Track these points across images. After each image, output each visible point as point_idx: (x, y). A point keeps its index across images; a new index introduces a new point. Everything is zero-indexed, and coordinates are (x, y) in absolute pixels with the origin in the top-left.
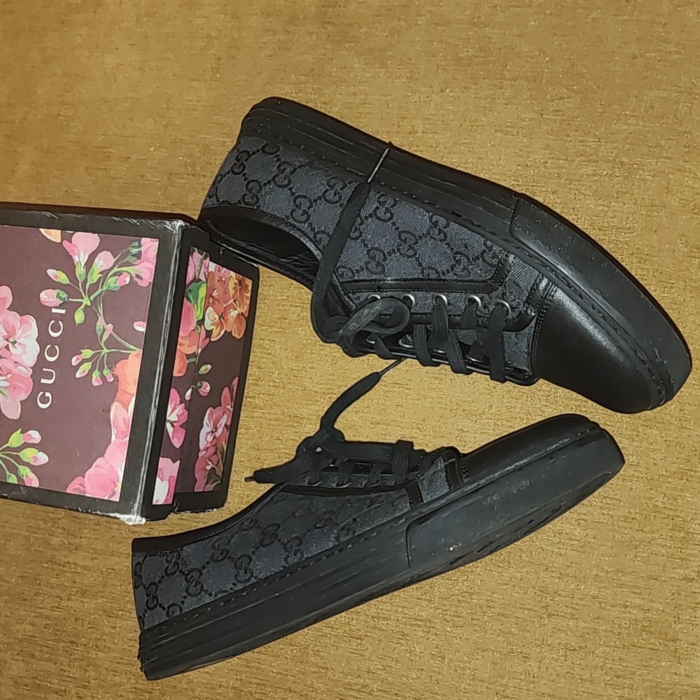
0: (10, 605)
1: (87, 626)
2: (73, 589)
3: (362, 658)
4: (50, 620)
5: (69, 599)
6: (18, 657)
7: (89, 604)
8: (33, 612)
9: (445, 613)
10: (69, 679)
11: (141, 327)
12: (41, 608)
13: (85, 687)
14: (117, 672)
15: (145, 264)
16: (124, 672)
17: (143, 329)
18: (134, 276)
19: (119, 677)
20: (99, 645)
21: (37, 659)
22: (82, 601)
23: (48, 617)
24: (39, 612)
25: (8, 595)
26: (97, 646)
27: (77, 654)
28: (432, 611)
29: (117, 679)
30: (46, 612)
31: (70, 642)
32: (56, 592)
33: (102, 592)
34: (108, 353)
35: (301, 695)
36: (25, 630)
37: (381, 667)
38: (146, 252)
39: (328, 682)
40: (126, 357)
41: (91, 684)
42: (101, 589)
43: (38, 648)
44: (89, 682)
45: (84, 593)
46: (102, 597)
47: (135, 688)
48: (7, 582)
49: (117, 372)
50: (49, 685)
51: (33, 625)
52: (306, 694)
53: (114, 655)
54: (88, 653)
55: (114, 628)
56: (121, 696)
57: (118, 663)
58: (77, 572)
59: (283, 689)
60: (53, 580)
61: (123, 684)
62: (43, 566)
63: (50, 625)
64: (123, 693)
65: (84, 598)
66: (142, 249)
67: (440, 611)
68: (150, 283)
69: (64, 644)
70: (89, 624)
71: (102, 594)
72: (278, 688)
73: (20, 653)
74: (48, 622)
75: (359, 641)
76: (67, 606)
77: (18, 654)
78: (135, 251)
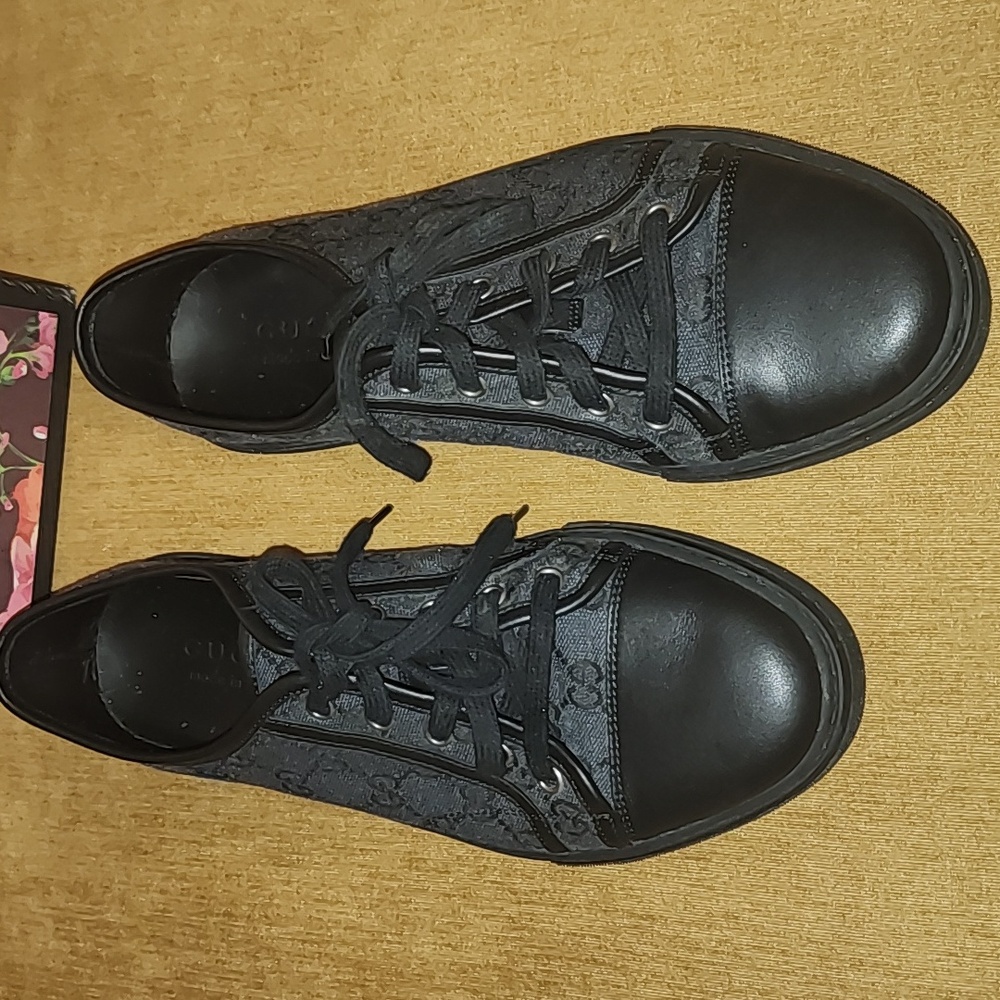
0: (124, 864)
1: (246, 885)
2: (217, 826)
3: (711, 893)
4: (187, 881)
5: (213, 844)
6: (152, 948)
7: (245, 848)
8: (161, 871)
9: (851, 799)
10: (232, 976)
11: (41, 434)
12: (172, 864)
13: (260, 986)
14: (305, 957)
15: (43, 348)
16: (317, 955)
17: (43, 436)
18: (32, 364)
19: (310, 964)
20: (269, 914)
21: (180, 947)
22: (232, 845)
23: (183, 878)
24: (170, 871)
25: (119, 848)
26: (266, 917)
27: (238, 933)
28: (826, 797)
29: (308, 969)
30: (180, 870)
31: (224, 915)
32: (189, 834)
33: (262, 826)
34: (4, 473)
35: (616, 968)
36: (153, 903)
37: (748, 906)
38: (44, 331)
39: (658, 940)
40: (26, 475)
41: (267, 980)
42: (259, 821)
43: (178, 930)
44: (264, 978)
45: (233, 831)
46: (264, 834)
47: (338, 981)
48: (113, 827)
49: (16, 495)
50: (204, 989)
51: (162, 892)
52: (622, 966)
53: (297, 928)
54: (255, 929)
55: (289, 883)
56: (318, 996)
57: (304, 942)
58: (219, 798)
59: (580, 961)
60: (183, 815)
61: (317, 976)
62: (164, 795)
63: (189, 889)
64: (321, 991)
65: (235, 839)
66: (40, 327)
67: (841, 795)
68: (50, 373)
69: (215, 919)
70: (249, 881)
71: (263, 829)
72: (572, 959)
73: (152, 940)
74: (186, 885)
75: (702, 864)
76: (210, 856)
77: (148, 943)
78: (31, 329)
